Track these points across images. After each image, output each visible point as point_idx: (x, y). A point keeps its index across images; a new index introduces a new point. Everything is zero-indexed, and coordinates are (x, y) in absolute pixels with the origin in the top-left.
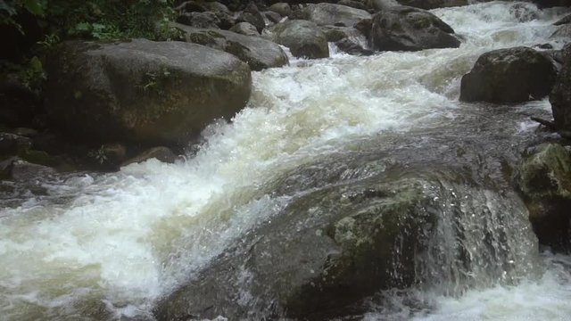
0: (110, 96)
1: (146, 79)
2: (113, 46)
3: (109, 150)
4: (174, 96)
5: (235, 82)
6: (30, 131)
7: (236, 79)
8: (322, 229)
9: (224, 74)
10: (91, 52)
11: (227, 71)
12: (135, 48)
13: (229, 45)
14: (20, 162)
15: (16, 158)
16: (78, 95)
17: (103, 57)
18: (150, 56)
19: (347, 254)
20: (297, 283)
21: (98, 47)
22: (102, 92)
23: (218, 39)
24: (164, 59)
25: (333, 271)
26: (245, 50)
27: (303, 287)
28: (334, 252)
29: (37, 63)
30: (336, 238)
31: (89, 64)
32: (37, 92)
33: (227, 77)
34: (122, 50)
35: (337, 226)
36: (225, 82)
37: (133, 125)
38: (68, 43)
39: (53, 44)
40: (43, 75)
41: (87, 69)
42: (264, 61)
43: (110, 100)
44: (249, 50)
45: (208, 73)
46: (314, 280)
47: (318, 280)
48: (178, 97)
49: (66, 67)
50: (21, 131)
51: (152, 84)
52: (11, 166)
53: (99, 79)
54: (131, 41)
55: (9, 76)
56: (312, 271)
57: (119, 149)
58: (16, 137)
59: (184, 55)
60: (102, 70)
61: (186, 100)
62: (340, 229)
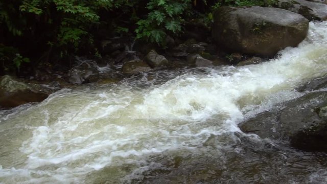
0: (238, 33)
1: (255, 26)
2: (242, 10)
3: (234, 56)
4: (267, 35)
5: (299, 29)
6: (205, 44)
7: (300, 28)
8: (314, 109)
9: (294, 25)
10: (233, 13)
11: (295, 23)
12: (252, 11)
13: (301, 8)
14: (199, 57)
15: (198, 55)
16: (225, 31)
17: (237, 15)
18: (258, 15)
19: (323, 122)
20: (297, 129)
21: (235, 10)
22: (235, 30)
23: (296, 5)
24: (264, 17)
25: (315, 128)
26: (310, 11)
27: (299, 131)
28: (317, 120)
29: (211, 16)
30: (320, 115)
31: (231, 18)
32: (209, 28)
33: (295, 27)
34: (246, 12)
35: (321, 109)
36: (294, 29)
37: (246, 46)
38: (224, 7)
39: (218, 7)
40: (212, 21)
41: (230, 20)
42: (320, 16)
43: (237, 34)
44: (312, 10)
45: (284, 24)
46: (305, 130)
47: (307, 130)
48: (268, 35)
49: (222, 18)
50: (202, 44)
51: (257, 28)
52: (196, 59)
53: (234, 25)
54: (251, 7)
55: (200, 20)
56: (305, 126)
57: (239, 56)
58: (199, 46)
59: (275, 15)
60: (236, 21)
61: (272, 37)
62: (322, 111)
